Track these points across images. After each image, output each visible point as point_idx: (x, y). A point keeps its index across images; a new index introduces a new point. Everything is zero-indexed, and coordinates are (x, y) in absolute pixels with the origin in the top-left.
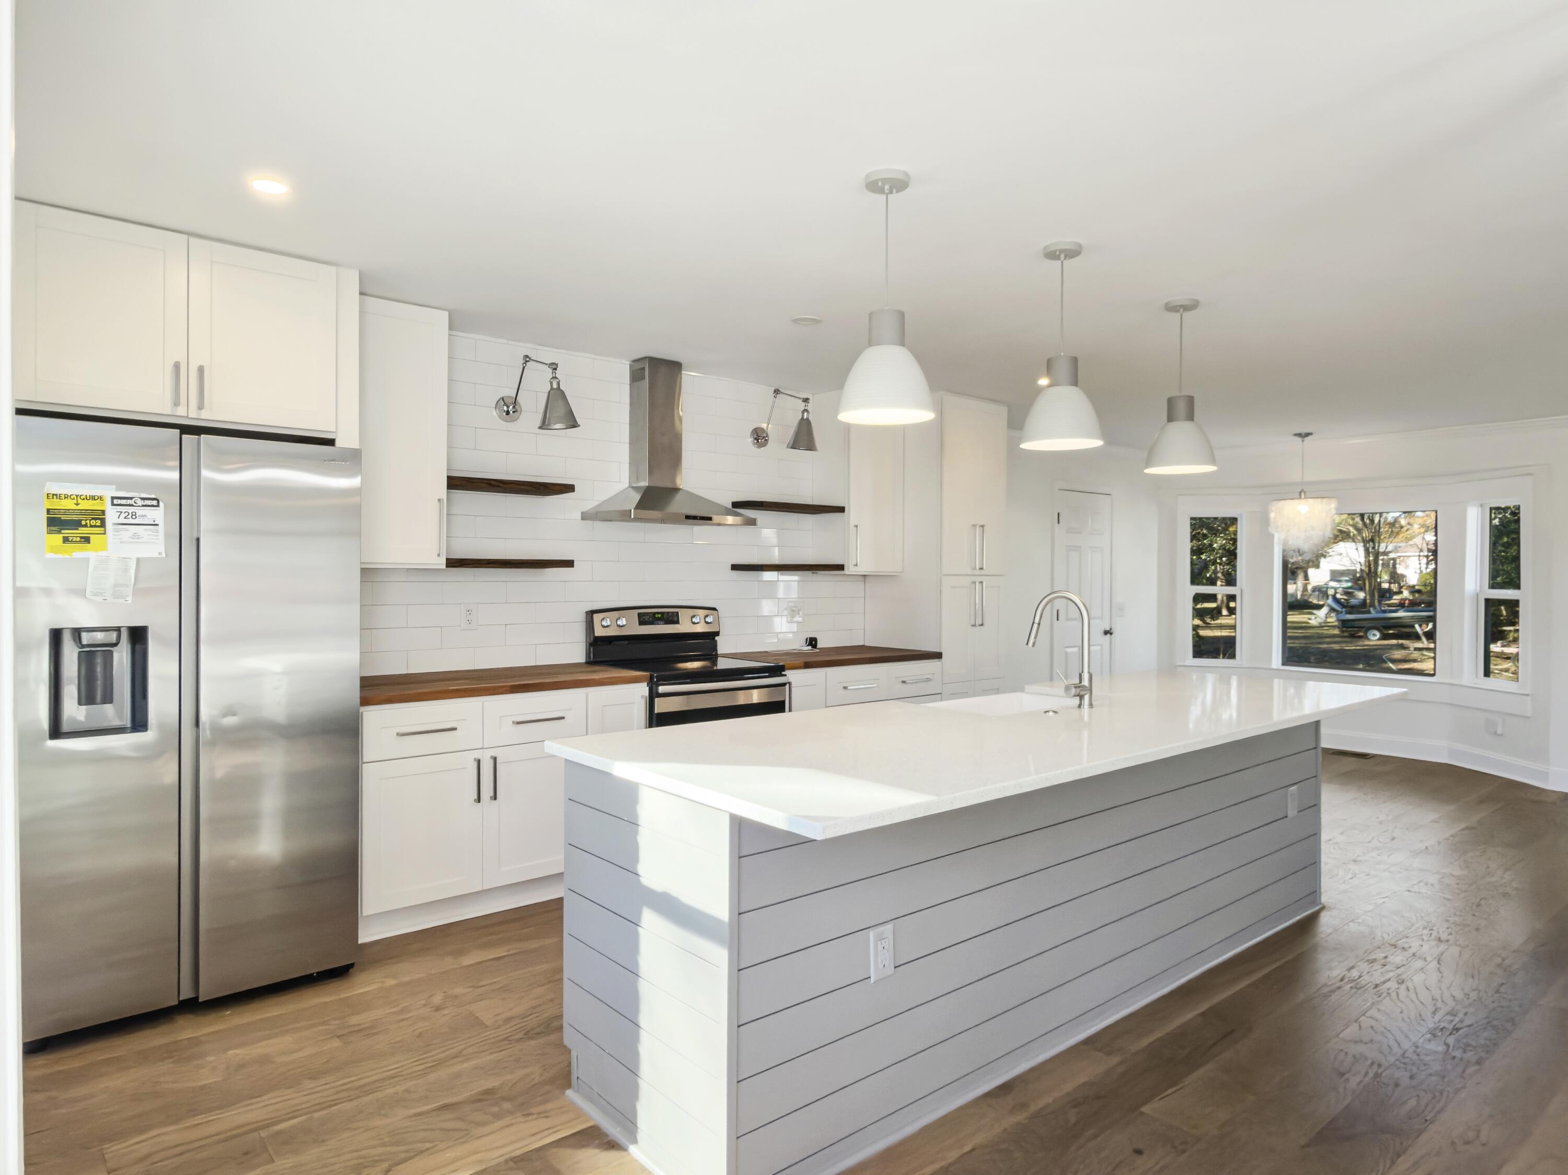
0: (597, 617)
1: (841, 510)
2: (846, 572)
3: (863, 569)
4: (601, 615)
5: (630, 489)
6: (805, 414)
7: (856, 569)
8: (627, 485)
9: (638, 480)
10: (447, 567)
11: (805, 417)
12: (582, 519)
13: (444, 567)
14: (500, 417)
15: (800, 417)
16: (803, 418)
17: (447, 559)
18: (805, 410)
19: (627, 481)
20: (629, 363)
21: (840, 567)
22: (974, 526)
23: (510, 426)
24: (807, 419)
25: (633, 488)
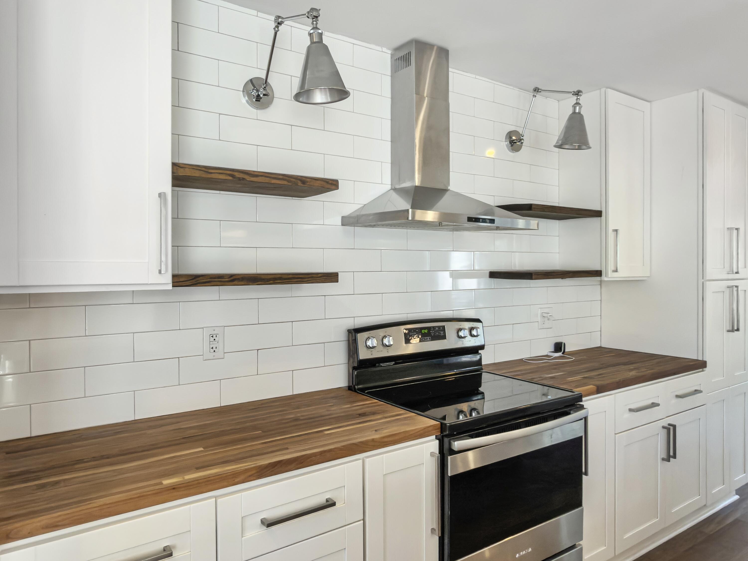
0: (361, 337)
1: (598, 214)
2: (604, 278)
3: (622, 274)
4: (365, 335)
5: (392, 191)
6: (578, 108)
7: (615, 274)
8: (389, 187)
9: (400, 180)
10: (173, 286)
11: (577, 111)
12: (342, 225)
13: (170, 287)
14: (250, 103)
15: (571, 112)
16: (574, 113)
17: (174, 276)
18: (577, 104)
19: (390, 183)
20: (390, 52)
21: (598, 273)
22: (729, 229)
23: (261, 113)
24: (579, 113)
25: (395, 189)
